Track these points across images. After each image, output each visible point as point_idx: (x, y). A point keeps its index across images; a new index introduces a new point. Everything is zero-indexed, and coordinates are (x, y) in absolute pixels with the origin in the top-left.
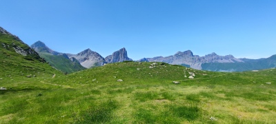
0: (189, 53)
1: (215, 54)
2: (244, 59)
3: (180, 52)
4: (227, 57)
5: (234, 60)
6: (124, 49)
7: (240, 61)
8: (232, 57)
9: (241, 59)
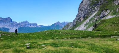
0: (9, 20)
1: (27, 22)
3: (1, 18)
4: (33, 24)
5: (37, 26)
8: (36, 24)
9: (40, 26)
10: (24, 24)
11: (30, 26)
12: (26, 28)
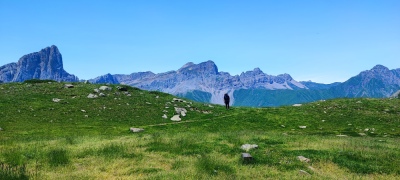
0: (209, 67)
1: (259, 71)
2: (308, 84)
3: (191, 64)
4: (280, 79)
5: (291, 85)
6: (55, 48)
7: (302, 87)
8: (289, 77)
9: (303, 83)
10: (251, 79)
11: (269, 86)
12: (256, 91)
